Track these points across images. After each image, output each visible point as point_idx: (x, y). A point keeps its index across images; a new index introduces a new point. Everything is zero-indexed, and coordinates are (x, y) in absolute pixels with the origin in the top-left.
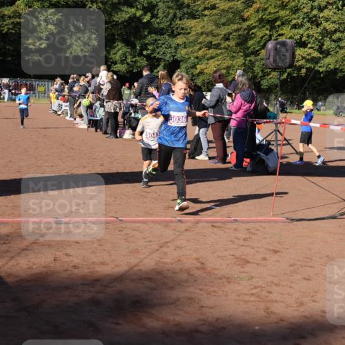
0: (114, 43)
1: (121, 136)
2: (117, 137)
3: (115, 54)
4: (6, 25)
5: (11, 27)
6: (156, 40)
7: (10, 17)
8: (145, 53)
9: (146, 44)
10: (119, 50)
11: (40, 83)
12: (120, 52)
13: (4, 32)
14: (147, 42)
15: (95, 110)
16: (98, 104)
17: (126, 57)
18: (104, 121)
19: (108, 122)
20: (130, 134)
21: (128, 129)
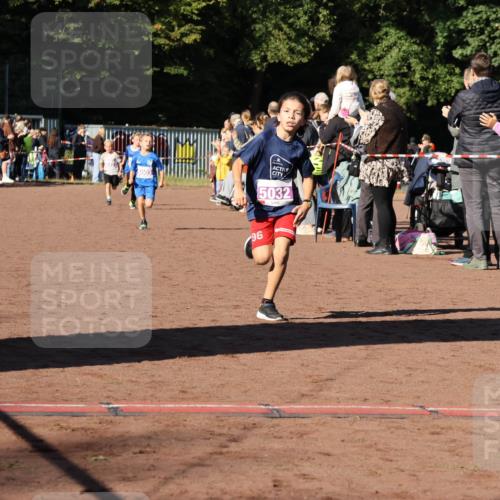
0: (378, 29)
1: (406, 249)
2: (394, 251)
3: (379, 59)
6: (488, 22)
8: (457, 53)
9: (461, 32)
10: (390, 48)
11: (182, 137)
12: (394, 52)
14: (462, 26)
15: (335, 185)
16: (342, 169)
17: (409, 67)
18: (360, 213)
19: (369, 216)
20: (430, 243)
21: (425, 231)
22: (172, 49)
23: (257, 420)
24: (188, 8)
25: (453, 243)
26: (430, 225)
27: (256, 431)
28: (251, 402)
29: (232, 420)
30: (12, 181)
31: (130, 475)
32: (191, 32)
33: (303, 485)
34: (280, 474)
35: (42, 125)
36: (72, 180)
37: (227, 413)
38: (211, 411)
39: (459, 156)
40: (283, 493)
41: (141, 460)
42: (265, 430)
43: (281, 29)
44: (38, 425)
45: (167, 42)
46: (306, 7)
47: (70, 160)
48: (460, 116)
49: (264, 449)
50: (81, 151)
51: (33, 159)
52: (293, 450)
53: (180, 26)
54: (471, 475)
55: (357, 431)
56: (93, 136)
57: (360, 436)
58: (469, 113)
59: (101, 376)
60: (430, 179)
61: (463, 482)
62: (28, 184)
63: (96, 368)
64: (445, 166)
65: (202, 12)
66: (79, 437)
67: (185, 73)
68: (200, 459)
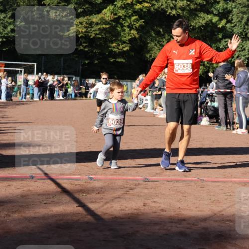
1: (199, 124)
4: (94, 31)
5: (97, 32)
7: (97, 24)
13: (92, 37)
20: (207, 121)
21: (205, 116)
22: (119, 53)
23: (140, 182)
24: (125, 39)
25: (215, 121)
26: (207, 114)
27: (140, 186)
28: (138, 176)
29: (131, 182)
30: (63, 98)
31: (94, 201)
32: (126, 46)
33: (154, 205)
34: (146, 201)
35: (74, 79)
36: (84, 98)
37: (130, 180)
38: (124, 179)
39: (217, 90)
40: (147, 208)
41: (99, 196)
42: (142, 186)
43: (157, 46)
44: (64, 183)
45: (117, 50)
46: (166, 38)
47: (84, 91)
48: (217, 76)
49: (141, 192)
50: (87, 88)
51: (71, 90)
52: (151, 193)
53: (122, 45)
54: (213, 202)
55: (174, 187)
56: (91, 83)
57: (175, 188)
58: (220, 75)
59: (87, 167)
60: (207, 98)
61: (210, 204)
62: (68, 99)
63: (86, 164)
64: (212, 94)
65: (130, 40)
66: (78, 188)
67: (124, 61)
68: (119, 196)
